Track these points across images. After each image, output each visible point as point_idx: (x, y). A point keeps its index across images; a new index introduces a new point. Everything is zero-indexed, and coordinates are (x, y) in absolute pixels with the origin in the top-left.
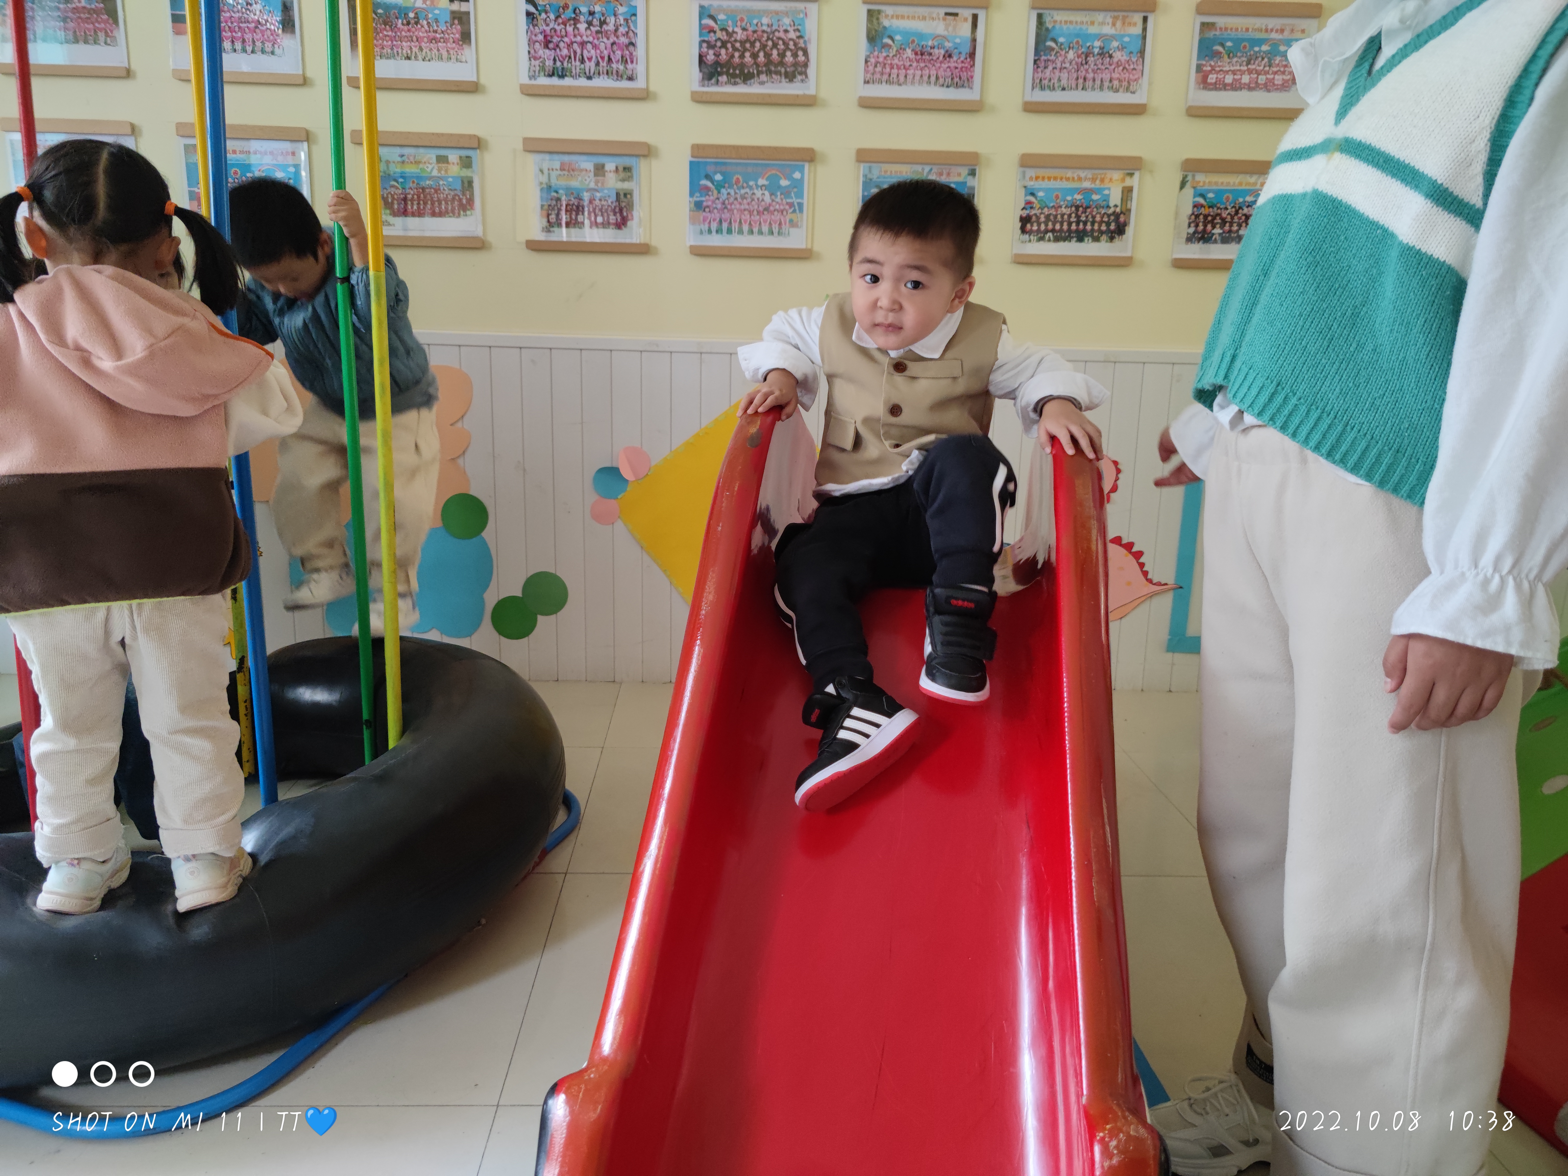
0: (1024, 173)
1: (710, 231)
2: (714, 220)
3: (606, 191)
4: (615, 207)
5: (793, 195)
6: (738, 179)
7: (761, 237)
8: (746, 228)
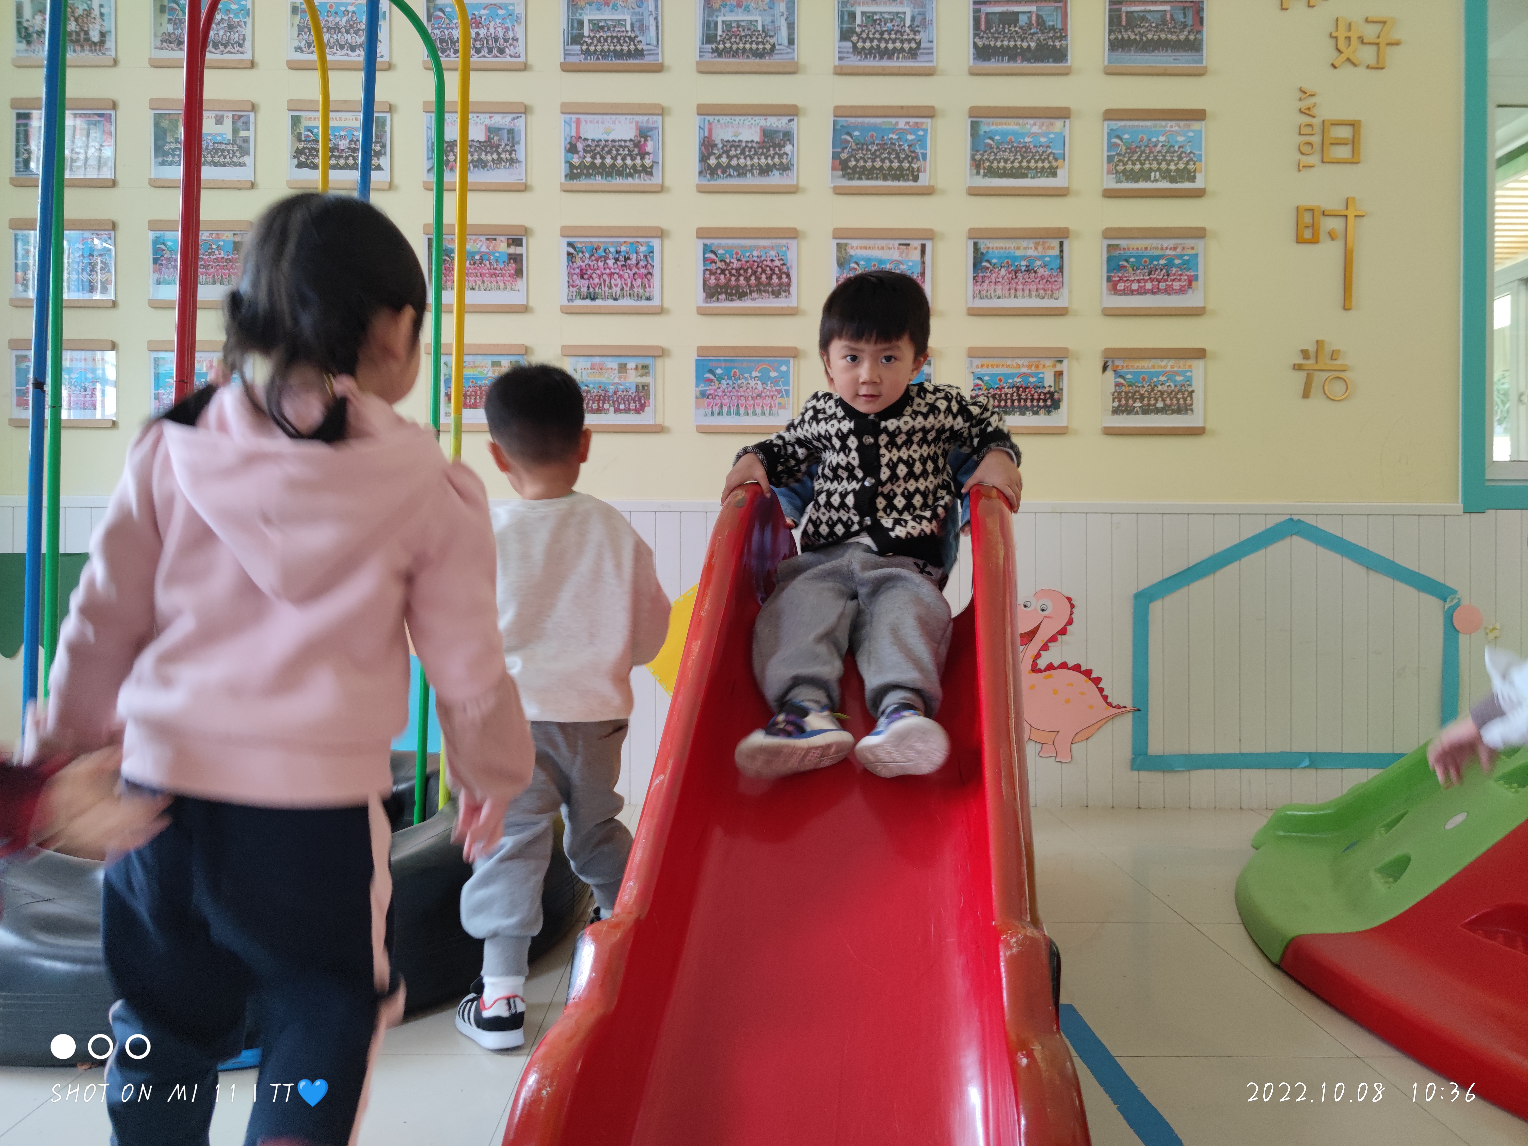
0: (971, 362)
1: (712, 414)
2: (716, 405)
3: (627, 384)
4: (635, 396)
5: (780, 383)
6: (735, 372)
7: (755, 417)
8: (742, 410)
